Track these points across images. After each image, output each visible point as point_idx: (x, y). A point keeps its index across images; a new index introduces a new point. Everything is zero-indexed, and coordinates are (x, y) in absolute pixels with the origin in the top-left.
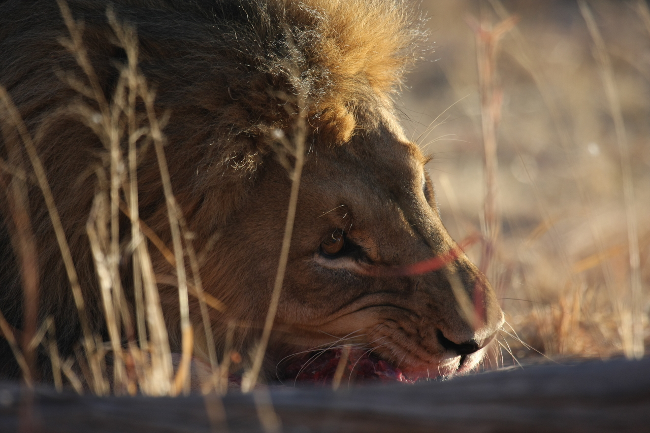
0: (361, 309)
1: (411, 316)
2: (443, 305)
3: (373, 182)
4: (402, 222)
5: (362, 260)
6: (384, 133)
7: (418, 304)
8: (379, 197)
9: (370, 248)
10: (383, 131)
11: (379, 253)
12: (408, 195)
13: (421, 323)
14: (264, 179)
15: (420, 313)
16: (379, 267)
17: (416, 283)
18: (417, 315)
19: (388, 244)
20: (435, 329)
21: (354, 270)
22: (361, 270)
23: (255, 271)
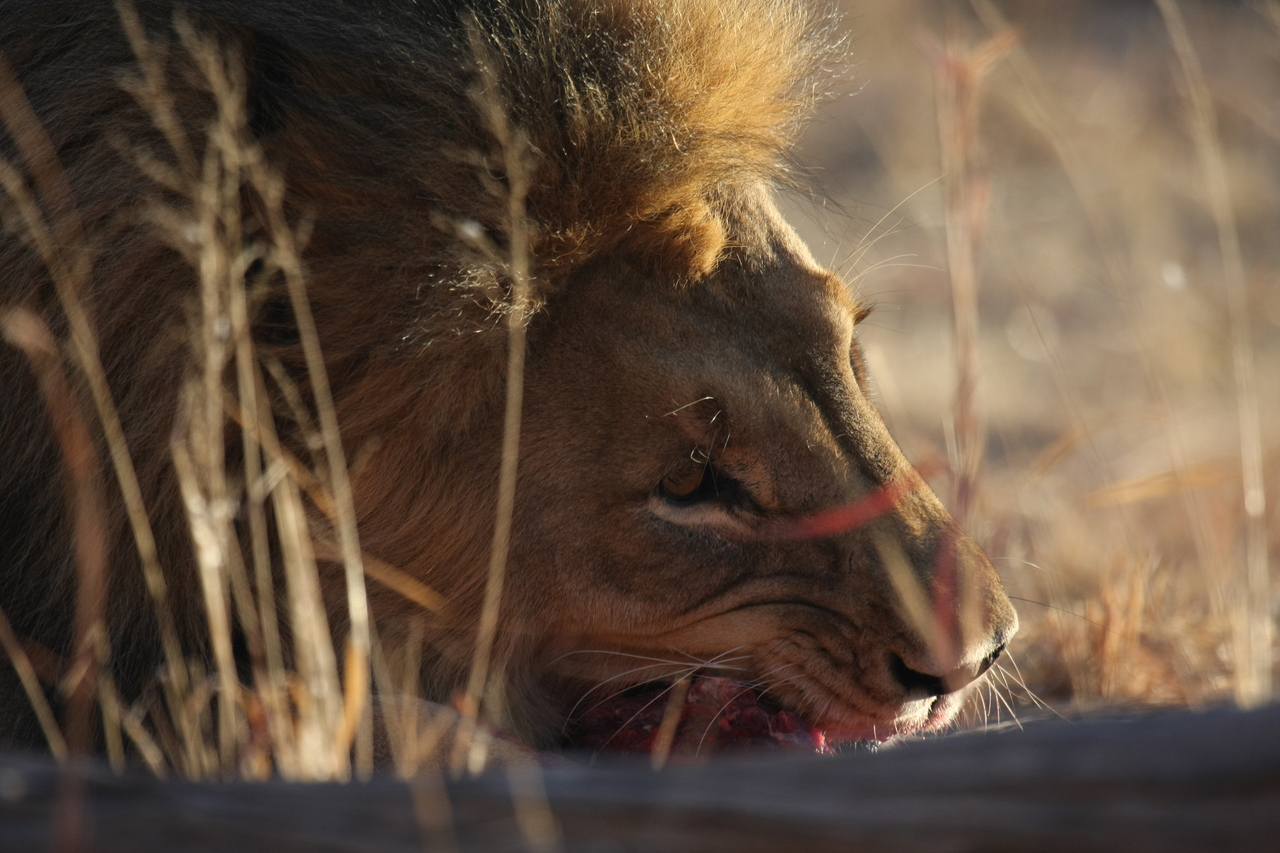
0: (741, 607)
1: (842, 627)
3: (762, 352)
4: (820, 432)
5: (741, 508)
6: (778, 252)
7: (852, 602)
8: (775, 378)
9: (758, 483)
10: (776, 249)
11: (776, 494)
12: (829, 374)
13: (861, 641)
15: (858, 621)
16: (776, 522)
17: (849, 555)
18: (853, 625)
19: (794, 475)
20: (885, 655)
21: (724, 527)
22: (738, 527)
23: (533, 531)
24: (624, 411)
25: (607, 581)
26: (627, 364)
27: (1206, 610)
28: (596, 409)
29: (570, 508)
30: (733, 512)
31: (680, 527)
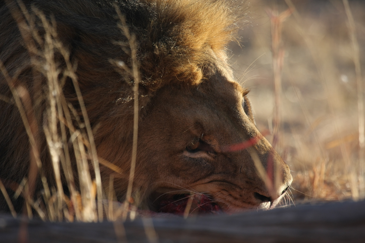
0: (209, 182)
1: (237, 188)
3: (214, 107)
5: (211, 152)
6: (219, 77)
7: (241, 181)
8: (217, 115)
9: (215, 145)
10: (219, 76)
11: (220, 148)
12: (235, 111)
13: (243, 192)
14: (153, 111)
15: (242, 187)
16: (220, 157)
17: (240, 168)
18: (240, 188)
19: (225, 143)
20: (253, 193)
21: (206, 158)
22: (210, 158)
23: (151, 162)
24: (175, 128)
25: (172, 174)
26: (174, 115)
27: (343, 173)
28: (167, 128)
29: (161, 155)
30: (208, 153)
31: (193, 158)
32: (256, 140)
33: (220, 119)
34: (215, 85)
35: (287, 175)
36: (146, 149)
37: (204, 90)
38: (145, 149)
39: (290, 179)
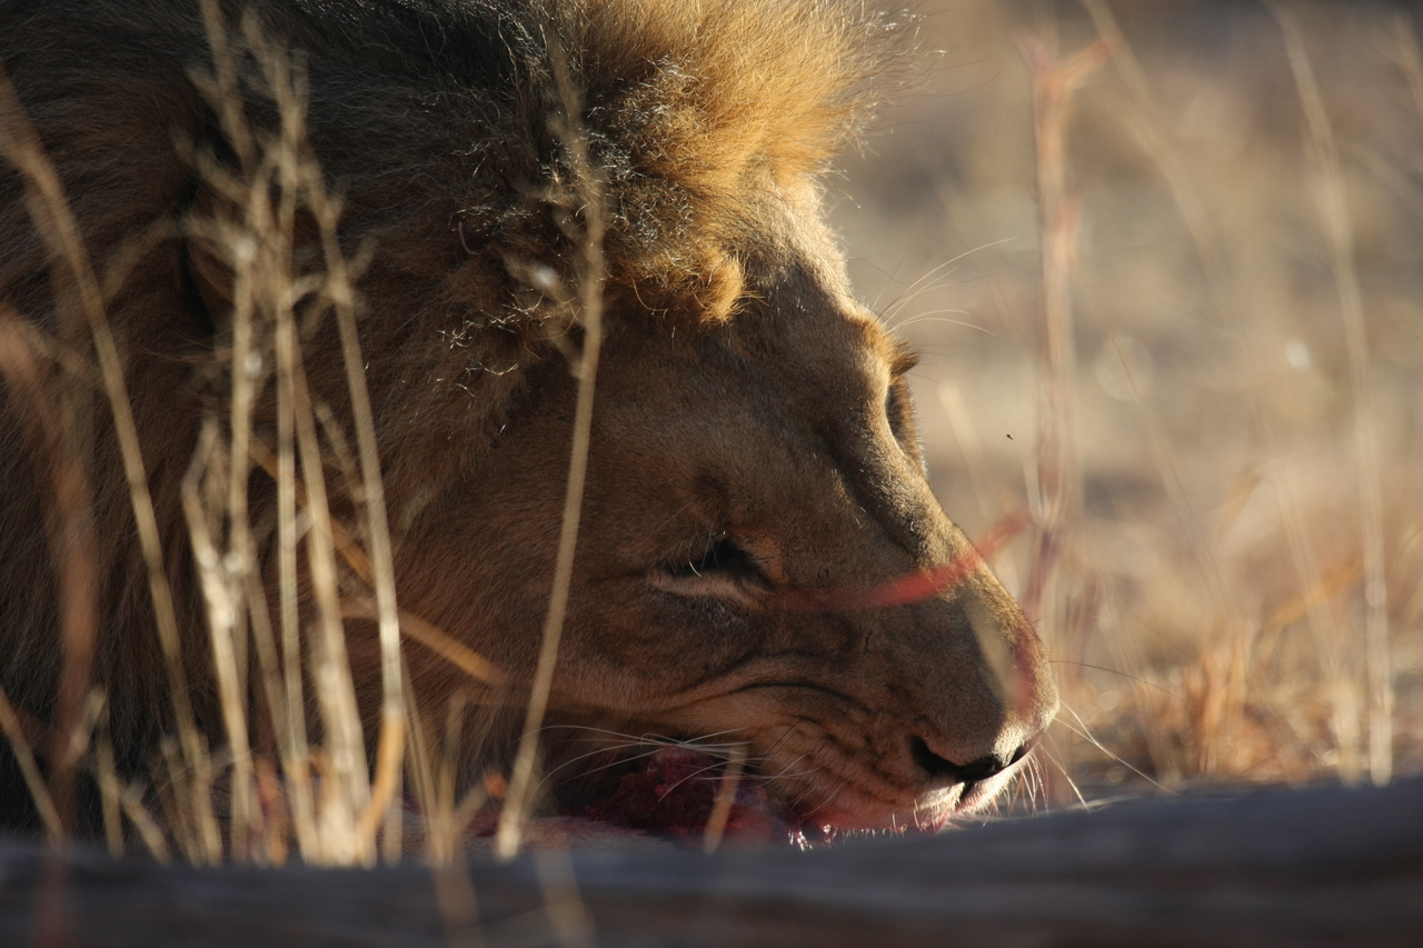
0: (744, 689)
1: (852, 711)
2: (921, 686)
3: (780, 415)
4: (840, 502)
5: (749, 580)
6: (808, 294)
7: (865, 684)
8: (790, 449)
9: (767, 558)
11: (786, 569)
12: (858, 436)
13: (877, 725)
14: (536, 413)
15: (871, 705)
16: (785, 597)
17: (866, 635)
18: (865, 709)
19: (808, 550)
20: (906, 738)
21: (730, 599)
22: (746, 601)
23: (516, 601)
25: (598, 653)
26: (617, 437)
27: (1316, 677)
30: (741, 584)
31: (683, 597)
32: (926, 546)
33: (797, 467)
34: (789, 327)
35: (1039, 690)
36: (503, 548)
37: (744, 344)
38: (499, 548)
39: (1050, 704)
